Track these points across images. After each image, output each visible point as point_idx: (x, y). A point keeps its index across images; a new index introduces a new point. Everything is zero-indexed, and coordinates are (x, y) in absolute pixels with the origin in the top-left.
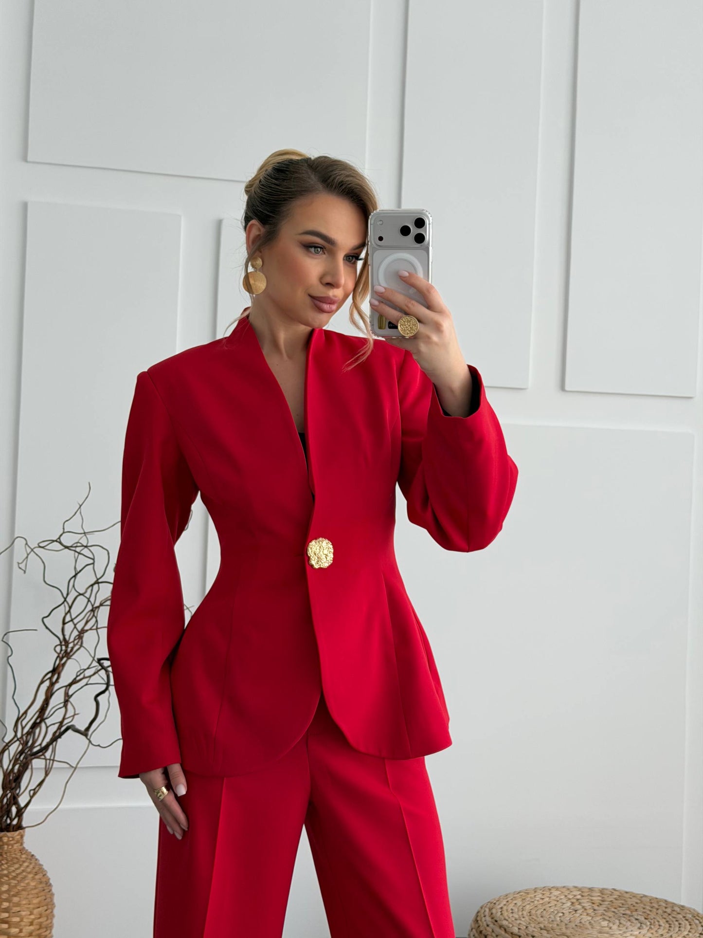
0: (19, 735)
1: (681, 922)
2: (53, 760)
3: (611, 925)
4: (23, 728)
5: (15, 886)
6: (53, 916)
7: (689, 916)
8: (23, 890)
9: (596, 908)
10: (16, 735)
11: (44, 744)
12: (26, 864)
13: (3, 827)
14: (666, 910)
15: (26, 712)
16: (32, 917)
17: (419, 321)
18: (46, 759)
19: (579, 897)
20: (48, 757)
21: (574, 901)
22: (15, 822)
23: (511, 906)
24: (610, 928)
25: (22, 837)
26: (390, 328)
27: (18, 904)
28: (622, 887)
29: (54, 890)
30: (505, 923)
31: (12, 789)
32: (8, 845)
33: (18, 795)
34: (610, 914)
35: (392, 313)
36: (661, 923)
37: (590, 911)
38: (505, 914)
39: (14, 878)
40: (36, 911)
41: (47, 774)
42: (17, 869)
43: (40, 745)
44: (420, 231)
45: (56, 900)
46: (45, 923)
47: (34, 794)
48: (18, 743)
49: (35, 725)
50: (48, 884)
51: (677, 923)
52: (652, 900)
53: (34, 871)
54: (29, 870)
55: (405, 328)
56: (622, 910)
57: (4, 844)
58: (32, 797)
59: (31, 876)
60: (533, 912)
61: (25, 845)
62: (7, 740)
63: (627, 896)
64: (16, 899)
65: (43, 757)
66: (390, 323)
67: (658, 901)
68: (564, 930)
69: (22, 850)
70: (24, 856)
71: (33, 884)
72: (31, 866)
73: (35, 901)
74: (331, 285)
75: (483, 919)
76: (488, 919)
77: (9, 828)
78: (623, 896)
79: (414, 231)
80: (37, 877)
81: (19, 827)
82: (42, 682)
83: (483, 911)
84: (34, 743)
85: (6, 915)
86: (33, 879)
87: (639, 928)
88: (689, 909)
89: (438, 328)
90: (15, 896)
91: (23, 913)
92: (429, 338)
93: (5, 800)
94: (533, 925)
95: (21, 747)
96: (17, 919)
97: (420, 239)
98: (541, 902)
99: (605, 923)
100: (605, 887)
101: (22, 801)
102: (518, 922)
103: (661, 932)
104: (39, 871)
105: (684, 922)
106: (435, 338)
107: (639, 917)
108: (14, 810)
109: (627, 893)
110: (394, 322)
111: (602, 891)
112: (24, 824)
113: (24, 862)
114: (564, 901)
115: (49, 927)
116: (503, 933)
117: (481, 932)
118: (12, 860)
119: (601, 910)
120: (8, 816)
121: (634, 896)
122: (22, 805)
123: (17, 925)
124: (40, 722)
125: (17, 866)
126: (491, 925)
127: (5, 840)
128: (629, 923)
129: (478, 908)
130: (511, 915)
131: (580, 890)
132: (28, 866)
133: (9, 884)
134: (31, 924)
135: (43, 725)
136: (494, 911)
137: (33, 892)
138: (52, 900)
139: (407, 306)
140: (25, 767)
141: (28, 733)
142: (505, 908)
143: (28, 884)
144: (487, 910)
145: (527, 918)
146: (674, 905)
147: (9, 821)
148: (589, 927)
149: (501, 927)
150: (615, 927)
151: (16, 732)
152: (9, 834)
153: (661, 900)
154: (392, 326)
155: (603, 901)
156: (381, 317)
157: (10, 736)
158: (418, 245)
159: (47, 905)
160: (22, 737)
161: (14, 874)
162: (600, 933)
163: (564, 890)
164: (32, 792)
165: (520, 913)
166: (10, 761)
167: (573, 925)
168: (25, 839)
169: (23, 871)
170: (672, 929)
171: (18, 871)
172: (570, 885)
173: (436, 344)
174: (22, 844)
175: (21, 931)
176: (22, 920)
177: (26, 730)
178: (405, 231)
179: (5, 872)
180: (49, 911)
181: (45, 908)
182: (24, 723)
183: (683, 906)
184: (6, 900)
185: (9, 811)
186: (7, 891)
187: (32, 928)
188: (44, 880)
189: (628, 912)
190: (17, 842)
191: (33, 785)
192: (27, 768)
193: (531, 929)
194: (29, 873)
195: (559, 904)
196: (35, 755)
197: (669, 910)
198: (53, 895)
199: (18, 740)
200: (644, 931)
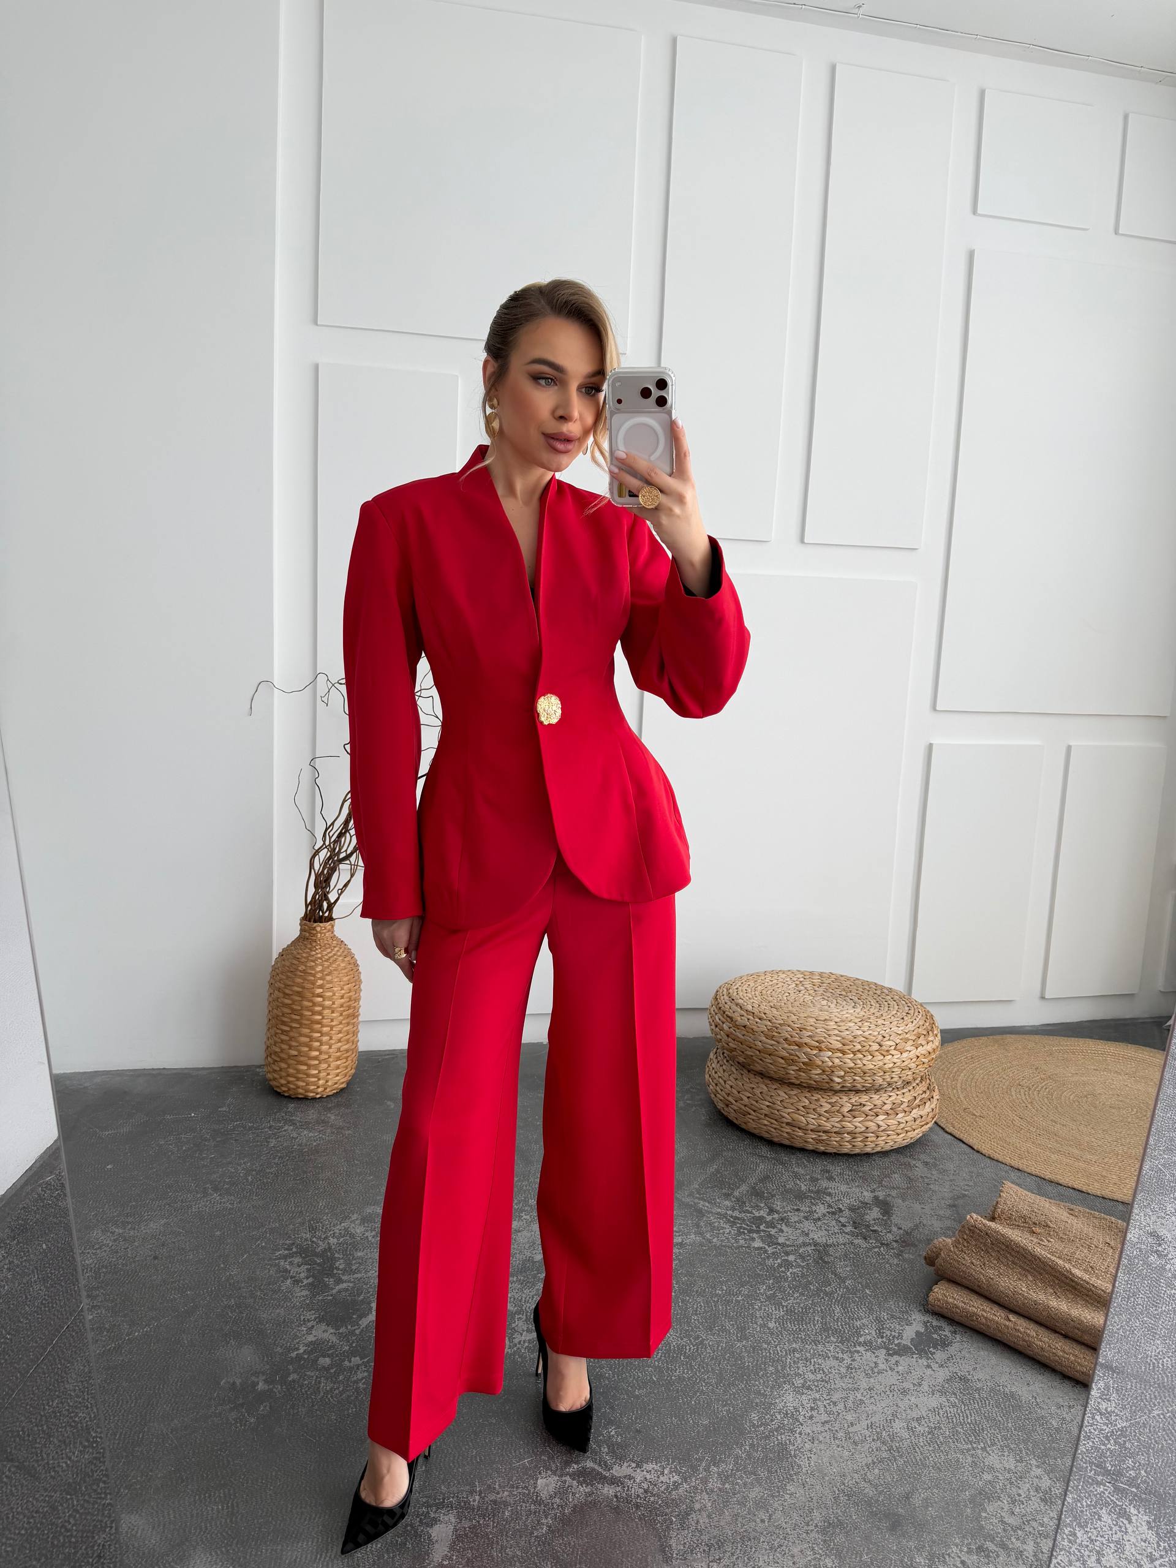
0: (327, 843)
1: (890, 1002)
2: (357, 866)
3: (830, 1004)
4: (330, 838)
5: (328, 967)
6: (361, 990)
7: (896, 997)
8: (335, 970)
9: (817, 989)
10: (324, 844)
11: (349, 852)
12: (336, 949)
13: (317, 918)
14: (877, 992)
15: (333, 824)
16: (343, 992)
17: (661, 491)
18: (351, 865)
19: (802, 979)
20: (353, 863)
21: (798, 983)
22: (326, 914)
23: (745, 987)
24: (829, 1007)
25: (333, 926)
26: (630, 496)
27: (330, 982)
28: (839, 971)
29: (361, 969)
30: (740, 1001)
31: (322, 888)
32: (321, 933)
33: (328, 893)
34: (829, 994)
35: (633, 483)
36: (872, 1003)
37: (811, 992)
38: (741, 994)
39: (327, 960)
40: (345, 987)
41: (352, 876)
42: (329, 953)
43: (346, 851)
44: (662, 393)
45: (362, 977)
46: (354, 996)
47: (342, 892)
48: (326, 850)
49: (341, 835)
50: (356, 965)
51: (886, 1003)
52: (864, 983)
53: (344, 954)
54: (339, 954)
55: (646, 498)
56: (838, 991)
57: (317, 932)
58: (340, 895)
59: (341, 958)
60: (764, 992)
61: (335, 933)
62: (317, 848)
63: (843, 979)
64: (328, 978)
65: (348, 862)
66: (629, 491)
67: (869, 983)
68: (791, 1008)
69: (334, 937)
70: (334, 942)
71: (343, 965)
72: (341, 951)
73: (345, 979)
74: (563, 418)
75: (722, 998)
76: (726, 998)
77: (321, 920)
78: (838, 979)
79: (656, 393)
80: (346, 959)
81: (330, 919)
82: (344, 801)
83: (721, 991)
84: (340, 850)
85: (321, 990)
86: (343, 961)
87: (854, 1007)
88: (896, 992)
89: (680, 499)
90: (327, 975)
91: (335, 989)
92: (671, 510)
93: (317, 896)
94: (764, 1004)
95: (329, 854)
96: (331, 994)
97: (662, 402)
98: (771, 983)
99: (824, 1002)
100: (825, 971)
101: (332, 897)
102: (752, 1001)
103: (872, 1010)
104: (348, 954)
105: (892, 1003)
106: (677, 510)
107: (853, 998)
108: (325, 905)
109: (842, 976)
110: (635, 492)
111: (821, 974)
112: (334, 916)
113: (335, 947)
114: (790, 983)
115: (357, 1000)
116: (739, 1010)
117: (720, 1008)
118: (325, 946)
119: (821, 990)
120: (320, 910)
121: (848, 979)
122: (332, 901)
123: (330, 998)
124: (345, 833)
125: (329, 950)
126: (729, 1003)
127: (318, 929)
128: (845, 1003)
129: (717, 988)
130: (745, 995)
131: (802, 973)
132: (338, 951)
133: (323, 966)
134: (342, 997)
135: (348, 834)
136: (731, 991)
137: (344, 971)
138: (359, 977)
139: (650, 475)
140: (333, 870)
141: (335, 842)
142: (740, 988)
143: (339, 965)
144: (725, 990)
145: (759, 998)
146: (883, 987)
147: (321, 914)
148: (812, 1005)
149: (737, 1005)
150: (833, 1006)
151: (324, 842)
152: (321, 924)
153: (872, 983)
154: (633, 495)
155: (822, 983)
156: (621, 485)
157: (319, 843)
158: (660, 409)
159: (355, 982)
160: (329, 845)
161: (326, 957)
162: (821, 1011)
163: (789, 973)
164: (340, 891)
165: (753, 993)
166: (321, 866)
167: (797, 1003)
168: (335, 928)
169: (335, 955)
170: (882, 1009)
171: (330, 955)
172: (795, 969)
173: (678, 517)
174: (333, 933)
175: (334, 1003)
176: (334, 994)
177: (332, 840)
178: (646, 393)
179: (319, 955)
180: (358, 986)
181: (354, 984)
182: (331, 834)
183: (890, 989)
184: (321, 979)
185: (321, 907)
186: (322, 971)
187: (342, 1001)
188: (352, 962)
189: (844, 993)
190: (329, 931)
191: (340, 885)
192: (335, 870)
193: (763, 1007)
194: (340, 956)
195: (786, 986)
196: (341, 861)
197: (878, 992)
198: (360, 973)
199: (326, 847)
200: (858, 1010)
